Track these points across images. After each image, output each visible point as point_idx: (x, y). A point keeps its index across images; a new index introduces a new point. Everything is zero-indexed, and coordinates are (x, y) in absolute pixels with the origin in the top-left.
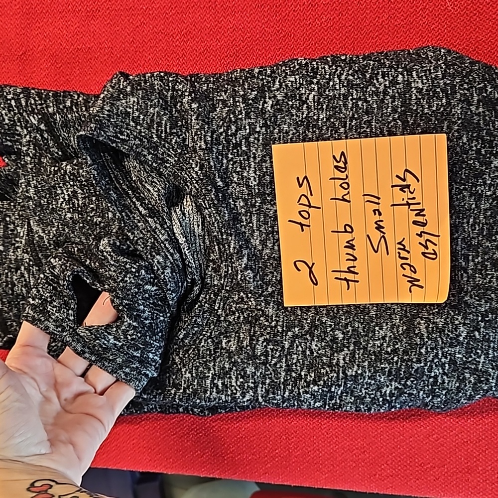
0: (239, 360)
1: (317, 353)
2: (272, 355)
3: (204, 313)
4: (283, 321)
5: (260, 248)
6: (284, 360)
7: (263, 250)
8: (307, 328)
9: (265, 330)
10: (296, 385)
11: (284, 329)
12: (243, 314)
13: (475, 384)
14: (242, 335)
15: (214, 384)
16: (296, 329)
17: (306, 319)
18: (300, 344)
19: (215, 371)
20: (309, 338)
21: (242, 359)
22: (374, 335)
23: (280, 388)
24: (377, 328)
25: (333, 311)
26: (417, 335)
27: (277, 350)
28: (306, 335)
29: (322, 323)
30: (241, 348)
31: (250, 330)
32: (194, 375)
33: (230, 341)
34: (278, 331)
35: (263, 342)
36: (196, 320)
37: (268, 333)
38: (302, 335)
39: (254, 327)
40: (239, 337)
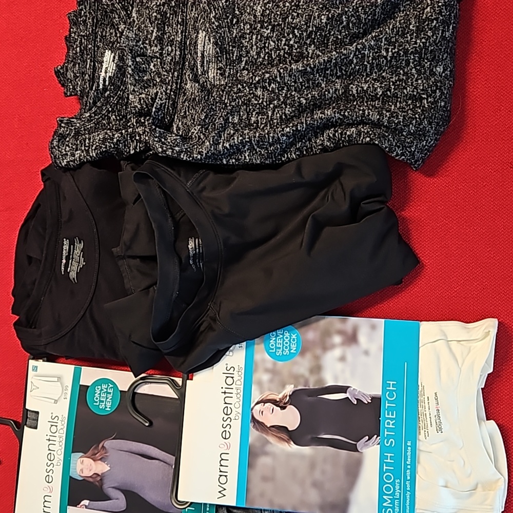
0: (240, 128)
1: (290, 116)
2: (261, 122)
3: (217, 103)
4: (267, 98)
5: (256, 57)
6: (269, 125)
7: (257, 58)
8: (282, 100)
9: (255, 107)
10: (275, 132)
11: (268, 103)
12: (241, 99)
13: (389, 118)
14: (242, 113)
15: (224, 147)
16: (276, 102)
17: (282, 95)
18: (278, 111)
19: (224, 137)
20: (284, 107)
21: (242, 127)
22: (325, 97)
23: (266, 137)
24: (326, 93)
25: (299, 88)
26: (351, 95)
27: (264, 119)
28: (281, 105)
29: (291, 95)
30: (241, 120)
31: (247, 109)
32: (211, 143)
33: (234, 117)
34: (264, 106)
35: (255, 115)
36: (212, 107)
37: (258, 109)
38: (280, 105)
39: (249, 107)
40: (240, 115)
